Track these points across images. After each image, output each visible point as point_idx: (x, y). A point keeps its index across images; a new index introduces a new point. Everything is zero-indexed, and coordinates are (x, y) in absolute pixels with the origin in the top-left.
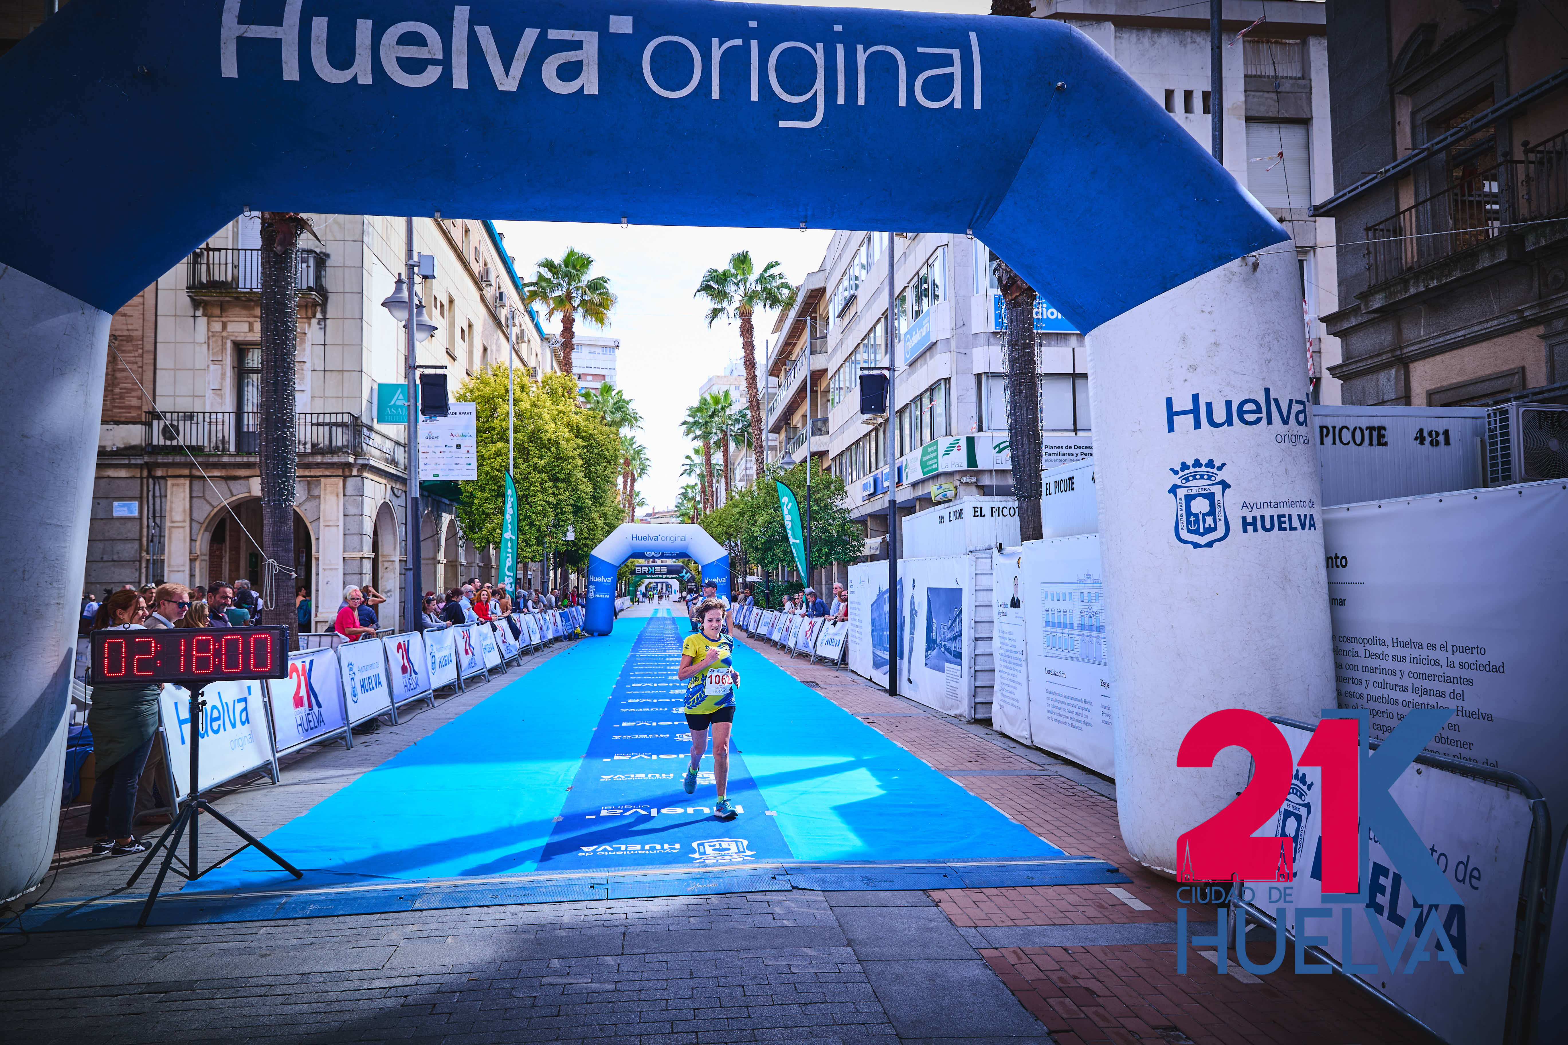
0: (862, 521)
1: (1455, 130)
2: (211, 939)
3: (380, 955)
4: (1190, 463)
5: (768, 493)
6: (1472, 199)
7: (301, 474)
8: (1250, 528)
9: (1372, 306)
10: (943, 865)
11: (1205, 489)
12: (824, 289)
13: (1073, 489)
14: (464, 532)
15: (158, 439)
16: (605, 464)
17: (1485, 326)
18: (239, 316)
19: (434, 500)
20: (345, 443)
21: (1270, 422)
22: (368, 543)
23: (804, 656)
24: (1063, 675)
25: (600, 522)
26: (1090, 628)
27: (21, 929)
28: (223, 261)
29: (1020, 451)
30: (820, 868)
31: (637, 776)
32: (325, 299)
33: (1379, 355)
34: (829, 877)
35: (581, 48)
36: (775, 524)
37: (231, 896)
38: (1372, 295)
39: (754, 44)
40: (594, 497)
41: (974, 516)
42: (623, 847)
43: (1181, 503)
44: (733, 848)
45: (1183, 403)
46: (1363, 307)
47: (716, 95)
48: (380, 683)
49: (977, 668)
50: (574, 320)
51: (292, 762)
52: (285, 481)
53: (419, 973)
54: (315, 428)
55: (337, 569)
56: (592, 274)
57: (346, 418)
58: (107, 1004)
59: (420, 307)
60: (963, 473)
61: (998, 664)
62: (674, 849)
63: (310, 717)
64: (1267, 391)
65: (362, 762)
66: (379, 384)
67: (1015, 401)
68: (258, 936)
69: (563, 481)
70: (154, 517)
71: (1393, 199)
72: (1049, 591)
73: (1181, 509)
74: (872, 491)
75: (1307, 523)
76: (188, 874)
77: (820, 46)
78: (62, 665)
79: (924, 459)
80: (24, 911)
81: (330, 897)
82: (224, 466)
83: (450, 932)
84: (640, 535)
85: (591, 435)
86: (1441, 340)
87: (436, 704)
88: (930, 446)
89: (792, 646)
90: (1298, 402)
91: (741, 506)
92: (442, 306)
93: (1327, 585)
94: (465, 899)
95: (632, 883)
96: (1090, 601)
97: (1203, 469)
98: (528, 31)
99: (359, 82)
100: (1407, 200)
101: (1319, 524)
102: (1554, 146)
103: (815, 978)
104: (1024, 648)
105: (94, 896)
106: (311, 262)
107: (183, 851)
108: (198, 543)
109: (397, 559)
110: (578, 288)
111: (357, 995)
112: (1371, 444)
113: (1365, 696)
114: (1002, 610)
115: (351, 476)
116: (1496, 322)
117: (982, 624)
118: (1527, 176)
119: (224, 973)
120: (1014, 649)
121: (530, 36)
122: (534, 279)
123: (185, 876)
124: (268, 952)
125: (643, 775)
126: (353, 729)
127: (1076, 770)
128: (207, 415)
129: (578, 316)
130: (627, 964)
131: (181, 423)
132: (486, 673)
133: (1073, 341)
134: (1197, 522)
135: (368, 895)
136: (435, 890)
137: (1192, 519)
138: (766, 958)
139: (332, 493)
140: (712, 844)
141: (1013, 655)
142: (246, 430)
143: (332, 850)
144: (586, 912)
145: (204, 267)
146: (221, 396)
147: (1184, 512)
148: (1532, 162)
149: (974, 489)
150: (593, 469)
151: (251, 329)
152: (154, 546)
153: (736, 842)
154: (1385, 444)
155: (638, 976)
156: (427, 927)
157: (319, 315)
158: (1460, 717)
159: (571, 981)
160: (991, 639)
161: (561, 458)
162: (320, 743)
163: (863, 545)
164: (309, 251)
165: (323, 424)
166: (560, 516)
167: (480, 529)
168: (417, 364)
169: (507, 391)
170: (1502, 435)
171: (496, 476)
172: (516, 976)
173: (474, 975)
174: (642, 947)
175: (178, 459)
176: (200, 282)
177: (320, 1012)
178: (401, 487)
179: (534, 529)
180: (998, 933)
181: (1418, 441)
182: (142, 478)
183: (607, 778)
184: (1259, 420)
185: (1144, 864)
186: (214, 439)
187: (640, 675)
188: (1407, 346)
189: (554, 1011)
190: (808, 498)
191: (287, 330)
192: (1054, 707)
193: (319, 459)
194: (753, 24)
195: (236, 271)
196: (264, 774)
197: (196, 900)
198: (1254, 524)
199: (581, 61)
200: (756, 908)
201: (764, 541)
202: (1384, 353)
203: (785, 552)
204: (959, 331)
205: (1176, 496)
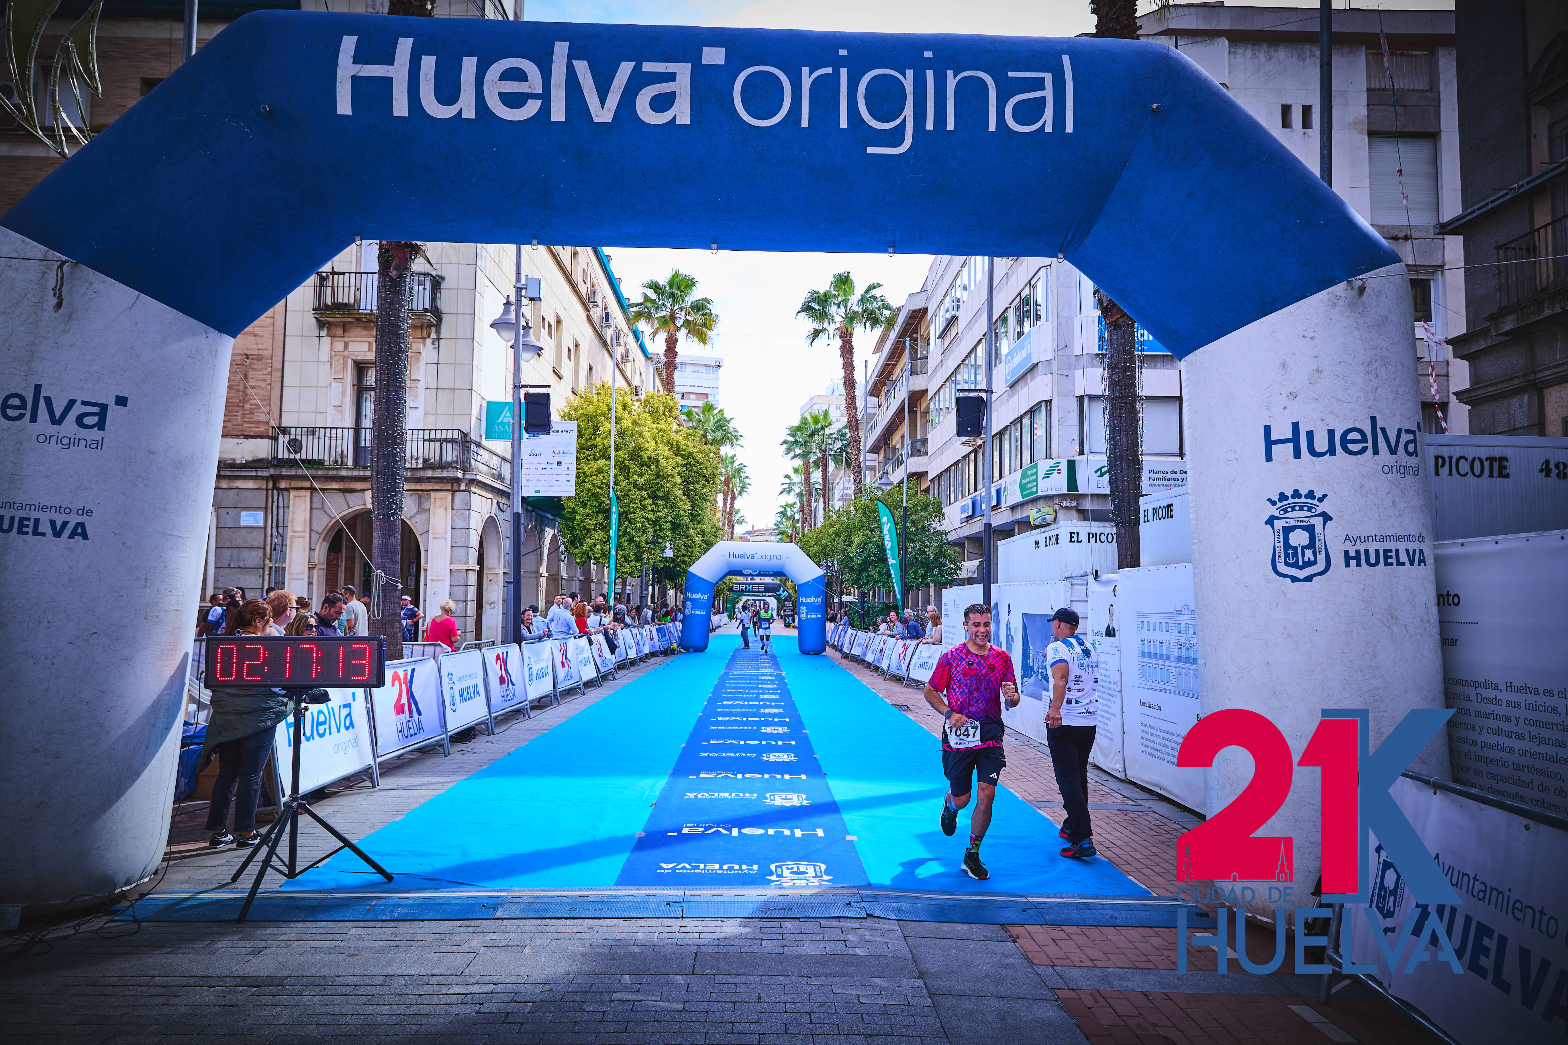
0: (959, 543)
2: (304, 937)
3: (460, 961)
4: (1289, 493)
5: (864, 513)
7: (413, 488)
8: (1353, 563)
9: (1503, 328)
10: (1023, 899)
11: (1305, 521)
12: (925, 310)
13: (1172, 517)
14: (566, 547)
15: (283, 453)
16: (703, 483)
18: (360, 336)
19: (537, 514)
20: (455, 459)
21: (1376, 452)
22: (473, 555)
23: (897, 679)
24: (1159, 708)
25: (698, 540)
26: (1187, 660)
27: (134, 917)
28: (347, 284)
29: (1118, 476)
30: (896, 897)
31: (721, 794)
32: (440, 319)
33: (1511, 379)
34: (905, 906)
35: (674, 80)
36: (870, 545)
37: (325, 895)
38: (1503, 316)
39: (844, 72)
40: (692, 514)
41: (1071, 541)
42: (702, 866)
43: (1278, 535)
44: (811, 872)
45: (1282, 431)
46: (1492, 329)
47: (805, 123)
48: (478, 693)
50: (677, 341)
51: (391, 768)
52: (394, 496)
53: (495, 981)
54: (427, 443)
55: (444, 581)
56: (696, 295)
57: (456, 435)
58: (206, 994)
59: (527, 327)
60: (1063, 497)
62: (752, 870)
63: (410, 724)
64: (1373, 420)
65: (458, 770)
66: (488, 403)
67: (1114, 425)
68: (347, 936)
69: (662, 498)
70: (277, 526)
71: (1527, 216)
72: (1145, 620)
73: (1279, 541)
74: (970, 513)
75: (1416, 558)
76: (287, 872)
77: (910, 73)
78: (178, 668)
79: (1024, 482)
80: (137, 900)
81: (417, 902)
82: (342, 479)
83: (528, 942)
84: (737, 553)
85: (691, 453)
87: (532, 715)
88: (1030, 469)
89: (885, 668)
90: (1408, 431)
91: (837, 527)
92: (550, 326)
93: (1437, 624)
94: (545, 910)
95: (707, 903)
96: (1187, 633)
97: (1303, 500)
98: (624, 64)
99: (464, 116)
101: (1430, 560)
103: (883, 1010)
104: (1118, 678)
105: (200, 889)
106: (428, 285)
107: (283, 850)
108: (316, 552)
109: (501, 572)
110: (681, 309)
111: (435, 1000)
112: (1491, 476)
113: (1479, 743)
115: (459, 491)
119: (314, 971)
121: (626, 69)
122: (640, 300)
123: (285, 875)
124: (356, 953)
125: (727, 794)
126: (451, 737)
127: (1170, 806)
128: (328, 430)
129: (681, 335)
130: (696, 984)
131: (304, 438)
132: (582, 686)
134: (1295, 554)
135: (453, 901)
136: (516, 900)
137: (1291, 552)
138: (835, 986)
139: (441, 507)
140: (790, 867)
142: (363, 445)
143: (422, 855)
144: (661, 929)
145: (329, 290)
146: (342, 413)
147: (1281, 544)
149: (1074, 514)
150: (691, 487)
151: (370, 350)
152: (276, 554)
153: (814, 866)
154: (1507, 476)
155: (706, 997)
156: (507, 936)
157: (433, 335)
159: (640, 998)
161: (660, 476)
162: (420, 750)
163: (960, 569)
164: (426, 274)
165: (435, 440)
166: (658, 533)
167: (581, 544)
168: (522, 383)
169: (610, 409)
171: (598, 493)
172: (587, 990)
173: (547, 986)
174: (712, 968)
175: (300, 472)
176: (326, 305)
177: (399, 1015)
178: (506, 502)
179: (633, 546)
180: (1076, 973)
181: (1544, 474)
182: (267, 490)
183: (691, 795)
184: (1364, 450)
186: (333, 453)
187: (733, 693)
188: (1541, 371)
189: (622, 1027)
190: (904, 519)
191: (400, 351)
192: (1149, 740)
193: (429, 473)
194: (843, 52)
195: (358, 293)
196: (365, 778)
197: (294, 898)
198: (1357, 557)
199: (674, 93)
200: (829, 934)
201: (859, 562)
202: (1516, 377)
203: (880, 573)
204: (1061, 353)
205: (1273, 528)
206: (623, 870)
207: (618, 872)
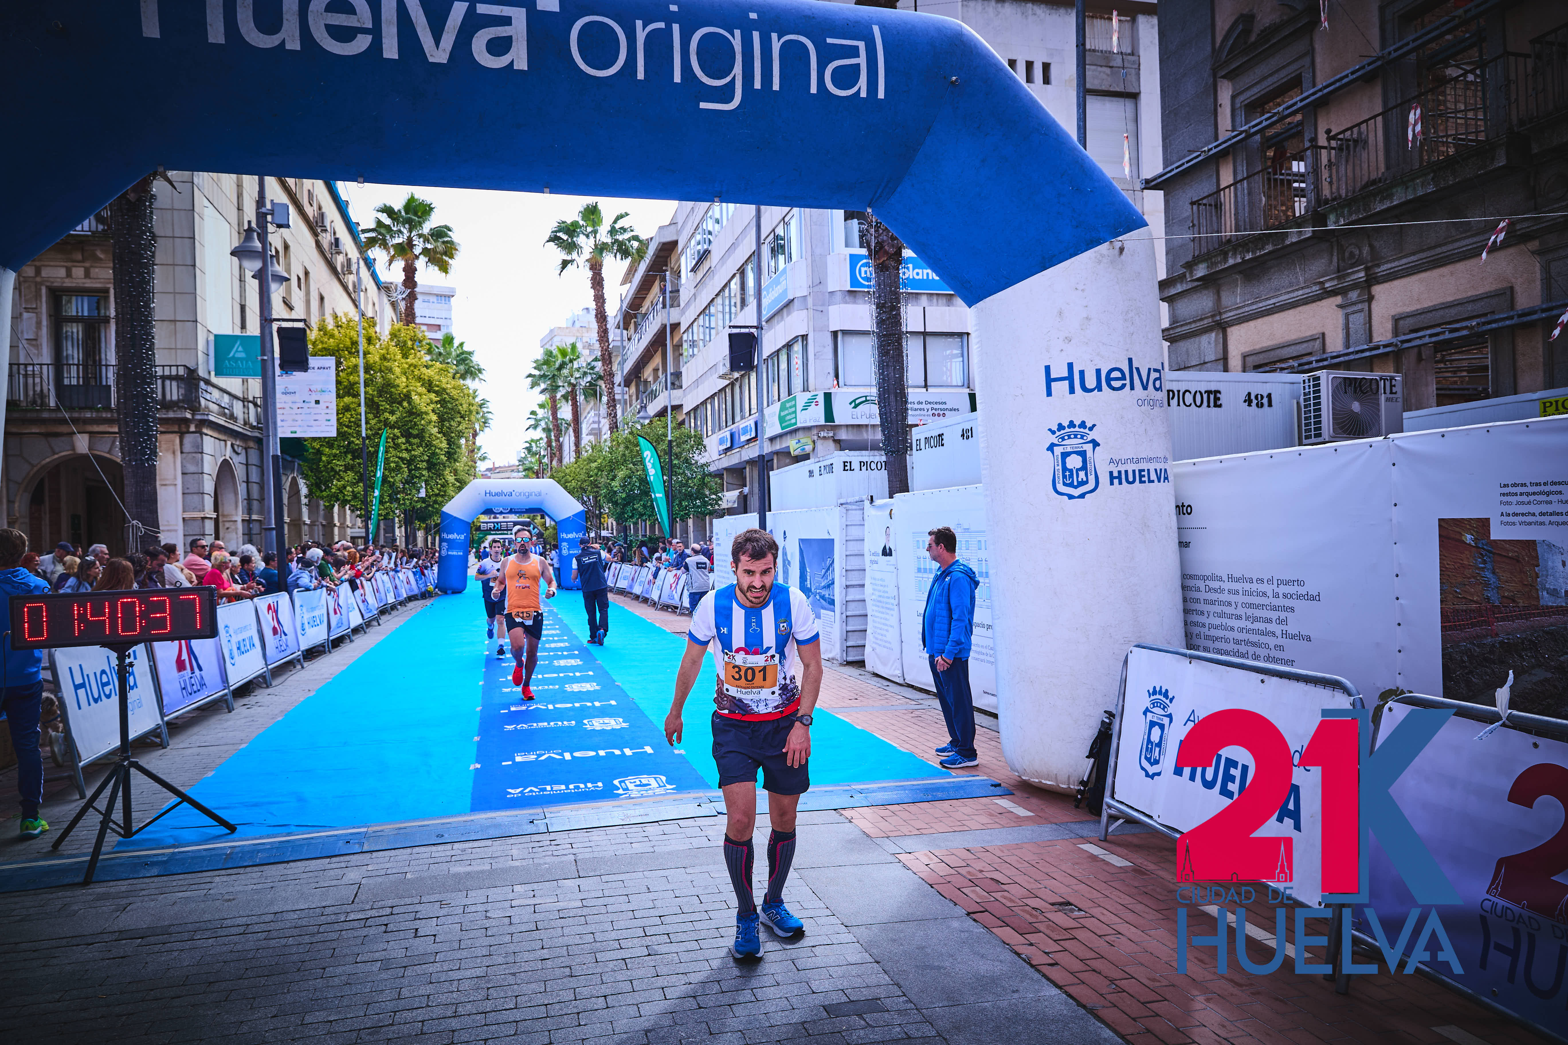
0: (719, 474)
1: (1268, 115)
2: (166, 890)
4: (1066, 424)
5: (627, 448)
6: (1281, 177)
8: (1116, 481)
9: (1196, 274)
10: (848, 788)
11: (1078, 448)
12: (675, 243)
13: (943, 445)
17: (1292, 295)
18: (55, 260)
20: (181, 397)
21: (1132, 388)
22: (209, 502)
23: (668, 609)
25: (453, 479)
29: (887, 408)
31: (540, 724)
33: (1202, 319)
35: (511, 24)
36: (634, 479)
38: (1196, 264)
39: (676, 28)
40: (448, 452)
41: (844, 470)
42: (548, 788)
43: (1057, 459)
44: (654, 784)
45: (1059, 370)
46: (1188, 275)
47: (641, 75)
48: (254, 645)
49: (849, 613)
50: (416, 270)
51: (176, 727)
52: (147, 440)
53: (390, 905)
55: (177, 531)
56: (434, 221)
57: (181, 371)
58: (86, 951)
60: (821, 428)
61: (871, 609)
62: (598, 787)
63: (192, 680)
64: (1130, 360)
66: (215, 336)
67: (882, 360)
68: (213, 884)
69: (416, 436)
71: (1215, 176)
73: (1058, 465)
74: (729, 445)
75: (1162, 476)
76: (122, 832)
79: (783, 414)
81: (275, 846)
82: (45, 422)
83: (406, 869)
84: (494, 491)
85: (444, 389)
86: (1254, 307)
87: (305, 666)
88: (788, 401)
89: (656, 599)
90: (1156, 370)
91: (599, 461)
92: (277, 252)
93: (1177, 530)
94: (409, 840)
97: (1077, 429)
98: (456, 4)
99: (287, 48)
100: (1226, 177)
101: (1171, 477)
102: (1352, 134)
104: (896, 593)
107: (118, 813)
108: (17, 504)
109: (240, 519)
110: (419, 236)
111: (337, 927)
112: (1209, 406)
113: (1207, 625)
114: (873, 558)
115: (188, 432)
116: (1301, 292)
117: (853, 573)
118: (1329, 161)
120: (886, 595)
121: (459, 9)
122: (372, 225)
123: (121, 835)
124: (231, 897)
125: (546, 724)
126: (234, 691)
128: (22, 367)
129: (420, 265)
132: (350, 634)
133: (924, 300)
134: (1071, 476)
135: (313, 841)
136: (379, 834)
137: (1067, 473)
139: (168, 450)
140: (632, 781)
141: (885, 600)
142: (66, 383)
144: (533, 845)
146: (37, 347)
147: (1060, 467)
148: (1333, 148)
149: (831, 444)
150: (446, 424)
151: (69, 275)
153: (655, 778)
154: (1220, 406)
155: (600, 894)
156: (382, 866)
158: (1284, 639)
159: (539, 902)
160: (863, 586)
161: (414, 413)
163: (721, 499)
166: (413, 472)
168: (273, 317)
169: (354, 343)
170: (1315, 398)
172: (485, 901)
174: (595, 870)
178: (242, 444)
180: (908, 840)
181: (1247, 403)
184: (1124, 386)
185: (1024, 778)
186: (31, 393)
188: (1226, 311)
190: (669, 452)
194: (674, 8)
196: (154, 738)
197: (138, 857)
198: (1119, 477)
199: (511, 37)
200: (690, 832)
201: (624, 495)
202: (1206, 318)
203: (644, 506)
204: (816, 289)
205: (1053, 453)
206: (473, 799)
207: (468, 801)
